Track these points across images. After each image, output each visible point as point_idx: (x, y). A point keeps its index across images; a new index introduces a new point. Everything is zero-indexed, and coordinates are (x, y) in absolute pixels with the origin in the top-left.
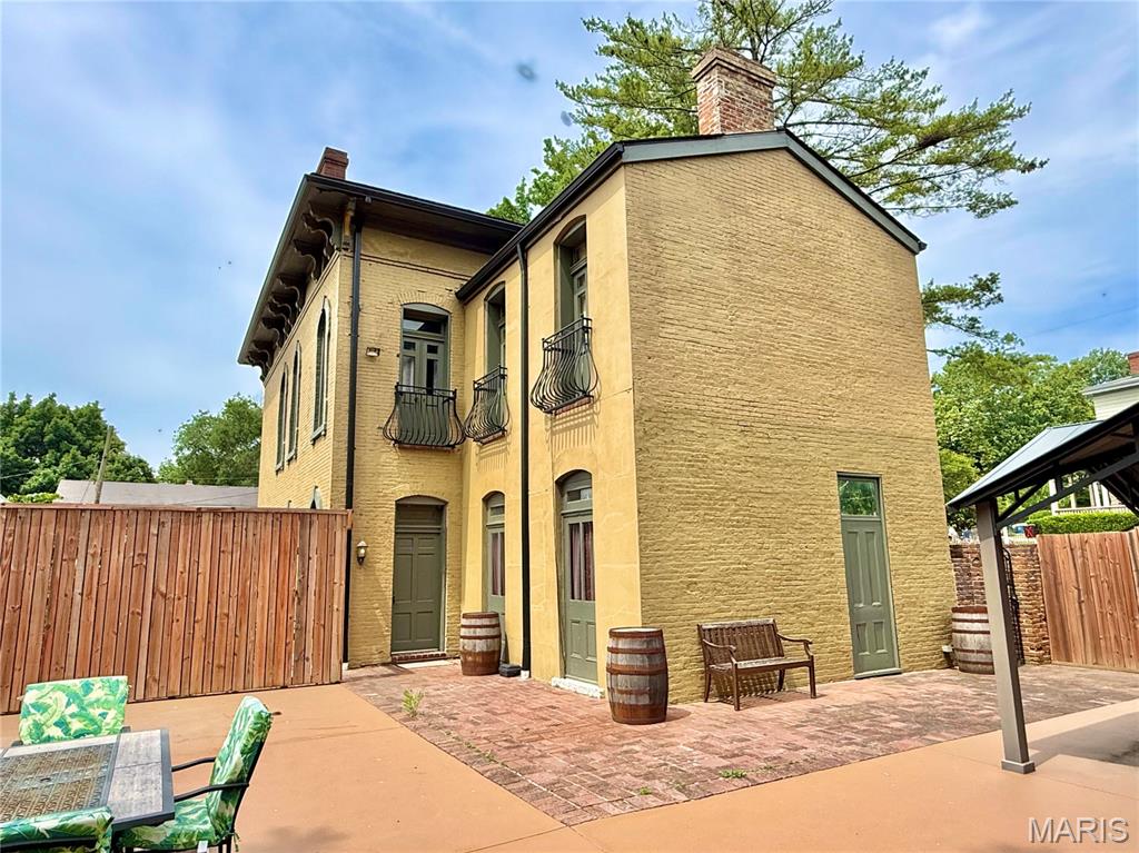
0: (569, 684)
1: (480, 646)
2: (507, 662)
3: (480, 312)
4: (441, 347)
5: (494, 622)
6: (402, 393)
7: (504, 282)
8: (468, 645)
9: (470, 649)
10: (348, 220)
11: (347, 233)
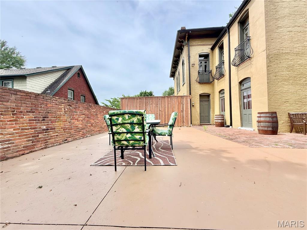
0: (243, 128)
1: (220, 121)
2: (226, 124)
3: (217, 50)
4: (207, 62)
5: (222, 116)
6: (199, 72)
7: (223, 40)
8: (217, 121)
9: (217, 122)
10: (186, 38)
11: (186, 41)
